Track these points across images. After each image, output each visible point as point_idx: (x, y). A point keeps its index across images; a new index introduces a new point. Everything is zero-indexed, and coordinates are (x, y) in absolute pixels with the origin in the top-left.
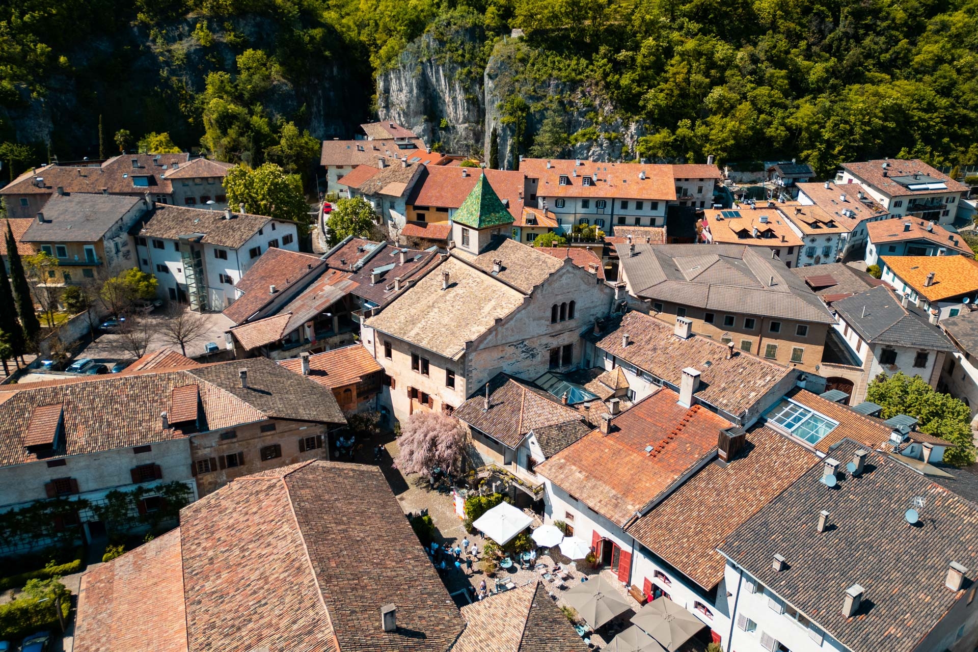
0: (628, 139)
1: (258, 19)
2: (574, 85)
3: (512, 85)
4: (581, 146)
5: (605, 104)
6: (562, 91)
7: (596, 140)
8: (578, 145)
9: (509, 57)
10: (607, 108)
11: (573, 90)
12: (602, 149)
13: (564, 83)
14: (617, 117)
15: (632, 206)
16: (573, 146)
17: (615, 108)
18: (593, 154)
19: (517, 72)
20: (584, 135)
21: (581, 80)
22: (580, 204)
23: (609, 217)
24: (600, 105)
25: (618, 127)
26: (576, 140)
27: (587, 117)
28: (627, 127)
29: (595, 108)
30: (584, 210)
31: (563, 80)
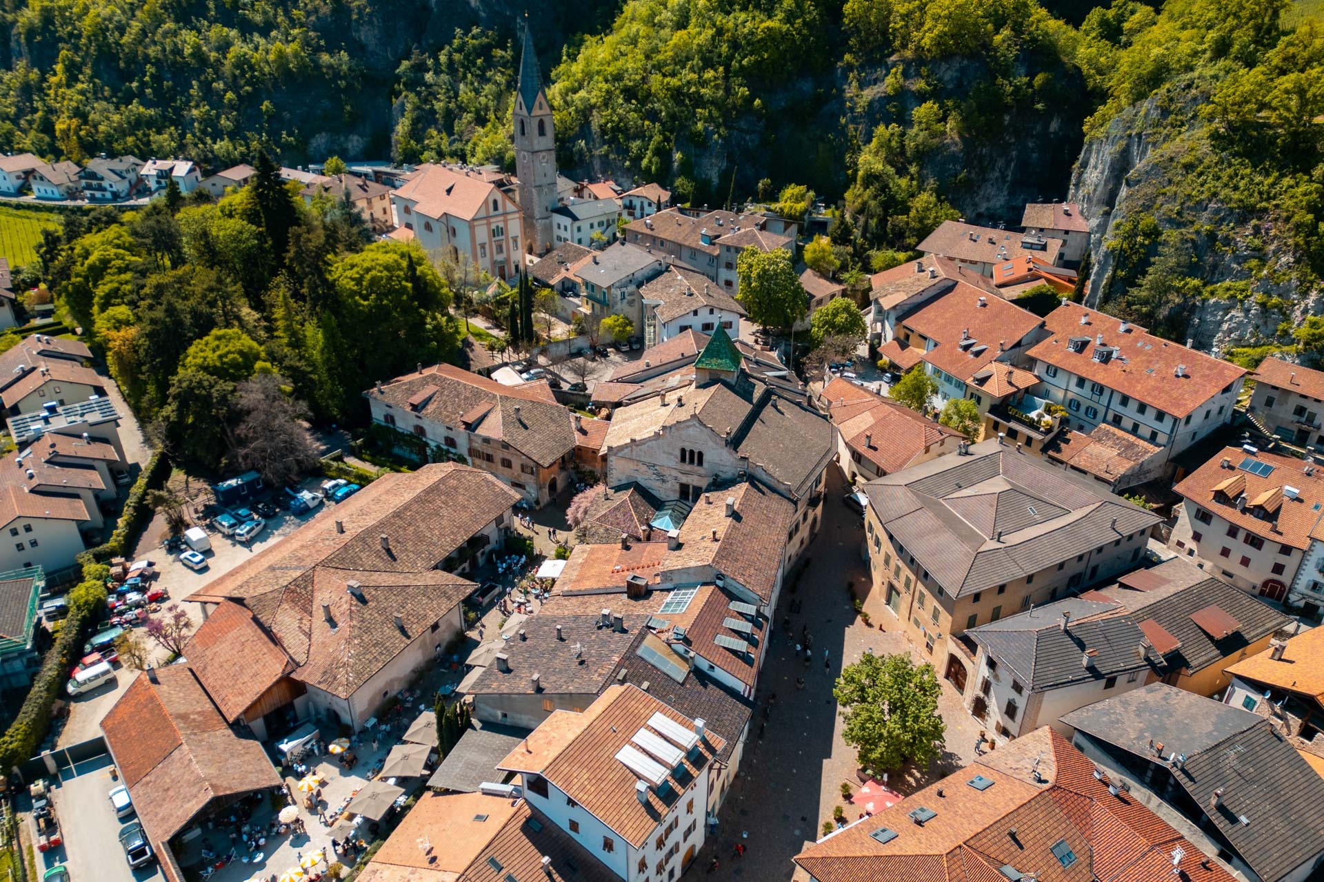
0: (1298, 313)
1: (965, 62)
2: (1246, 213)
3: (1153, 200)
4: (1216, 303)
5: (1285, 253)
6: (1223, 219)
7: (1241, 301)
8: (1212, 301)
9: (1171, 159)
10: (1284, 260)
11: (1242, 221)
12: (1246, 316)
13: (1231, 209)
14: (1294, 275)
15: (1133, 406)
16: (1204, 301)
17: (1298, 261)
18: (1231, 319)
19: (1170, 181)
20: (1228, 289)
21: (1265, 210)
22: (1074, 380)
23: (1104, 410)
24: (1275, 252)
25: (1289, 291)
26: (1212, 293)
27: (1246, 266)
28: (1305, 294)
29: (1265, 254)
30: (1077, 390)
31: (1232, 205)
